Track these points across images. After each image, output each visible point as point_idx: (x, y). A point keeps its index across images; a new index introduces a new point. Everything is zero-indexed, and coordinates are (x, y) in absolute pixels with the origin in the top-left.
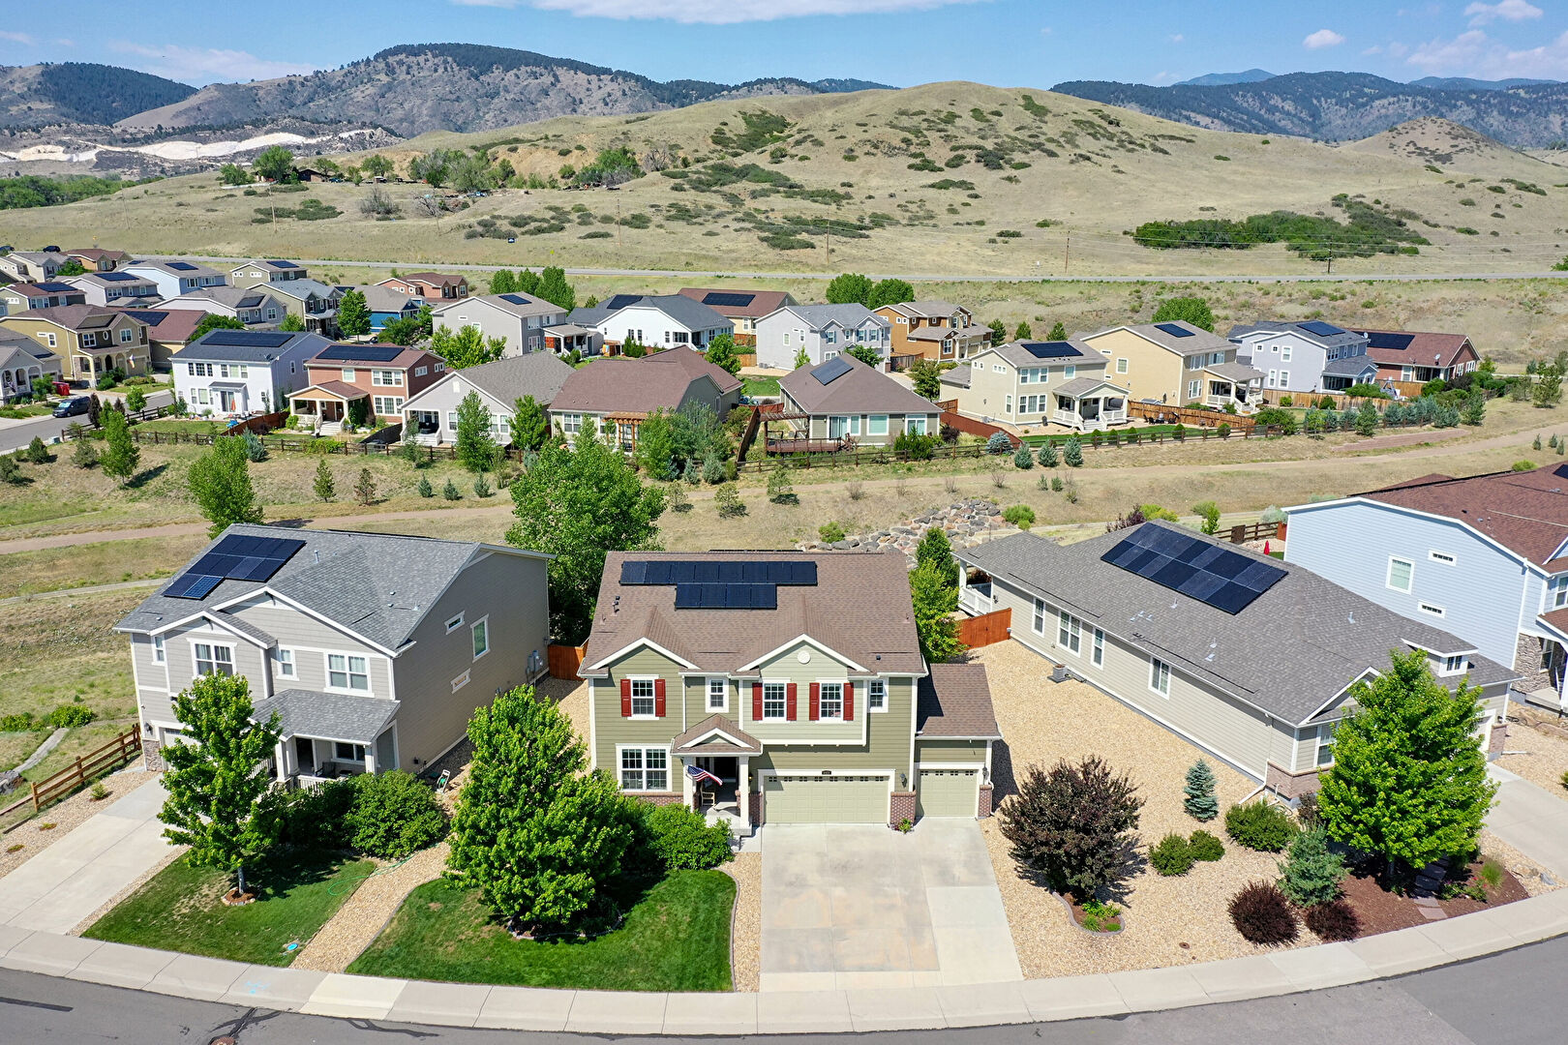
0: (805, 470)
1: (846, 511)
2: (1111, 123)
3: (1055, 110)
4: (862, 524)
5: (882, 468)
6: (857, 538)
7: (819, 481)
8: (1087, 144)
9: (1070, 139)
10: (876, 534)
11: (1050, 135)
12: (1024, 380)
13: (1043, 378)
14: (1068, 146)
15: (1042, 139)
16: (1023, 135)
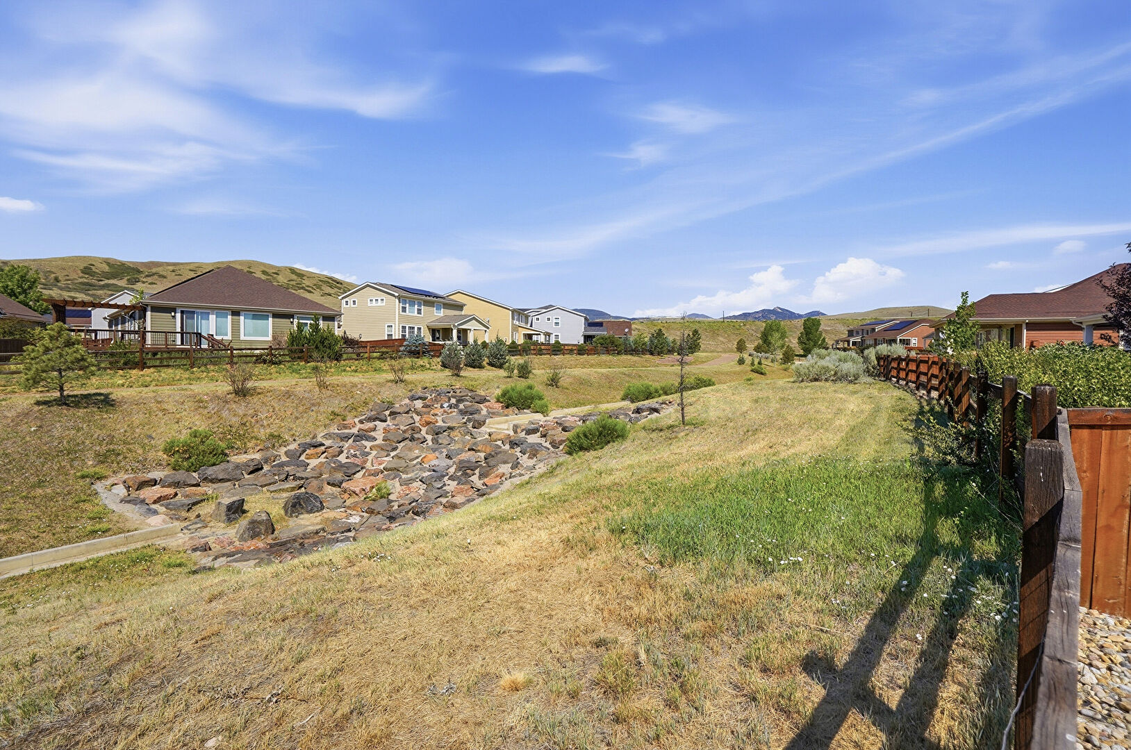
0: (134, 371)
1: (225, 414)
2: (338, 283)
3: (308, 275)
4: (263, 433)
5: (273, 369)
6: (258, 456)
7: (163, 383)
8: (328, 290)
9: (319, 287)
10: (293, 446)
11: (308, 284)
12: (404, 309)
13: (419, 311)
14: (318, 290)
15: (304, 285)
16: (294, 283)
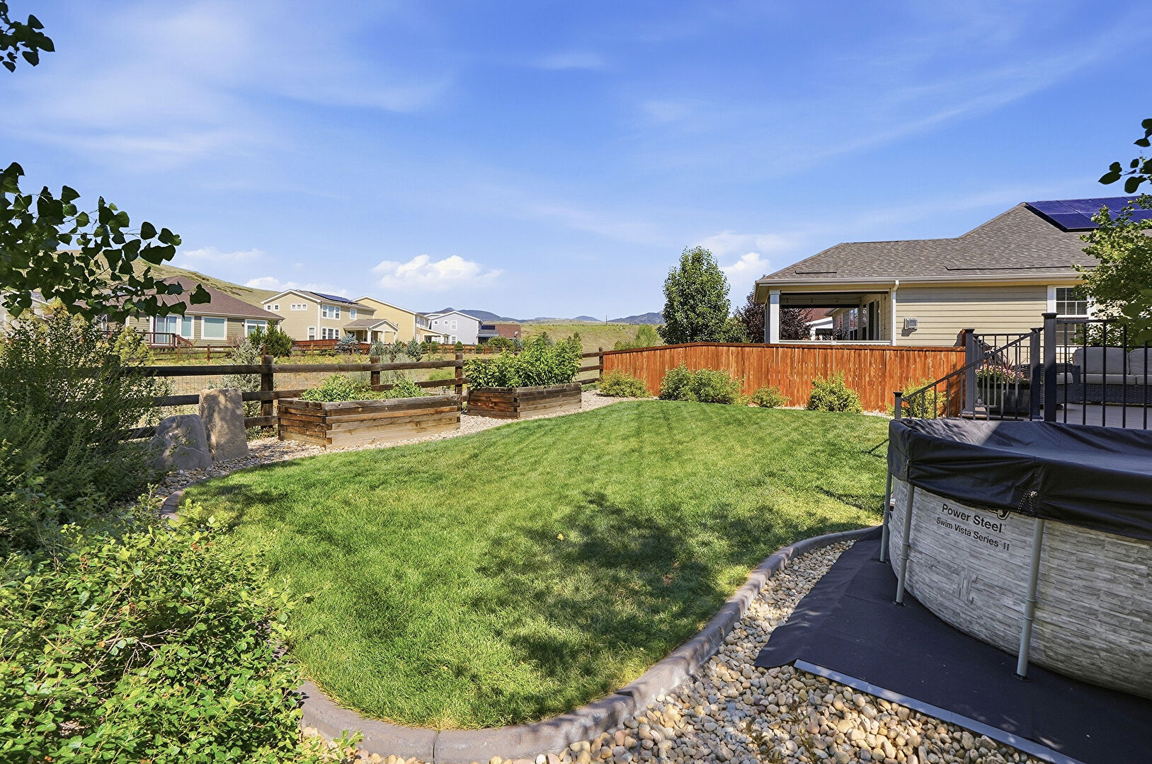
12: (325, 313)
13: (337, 316)
